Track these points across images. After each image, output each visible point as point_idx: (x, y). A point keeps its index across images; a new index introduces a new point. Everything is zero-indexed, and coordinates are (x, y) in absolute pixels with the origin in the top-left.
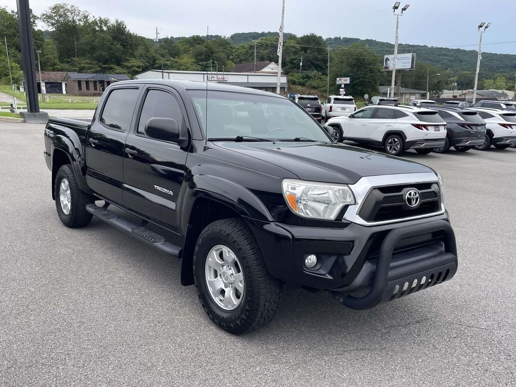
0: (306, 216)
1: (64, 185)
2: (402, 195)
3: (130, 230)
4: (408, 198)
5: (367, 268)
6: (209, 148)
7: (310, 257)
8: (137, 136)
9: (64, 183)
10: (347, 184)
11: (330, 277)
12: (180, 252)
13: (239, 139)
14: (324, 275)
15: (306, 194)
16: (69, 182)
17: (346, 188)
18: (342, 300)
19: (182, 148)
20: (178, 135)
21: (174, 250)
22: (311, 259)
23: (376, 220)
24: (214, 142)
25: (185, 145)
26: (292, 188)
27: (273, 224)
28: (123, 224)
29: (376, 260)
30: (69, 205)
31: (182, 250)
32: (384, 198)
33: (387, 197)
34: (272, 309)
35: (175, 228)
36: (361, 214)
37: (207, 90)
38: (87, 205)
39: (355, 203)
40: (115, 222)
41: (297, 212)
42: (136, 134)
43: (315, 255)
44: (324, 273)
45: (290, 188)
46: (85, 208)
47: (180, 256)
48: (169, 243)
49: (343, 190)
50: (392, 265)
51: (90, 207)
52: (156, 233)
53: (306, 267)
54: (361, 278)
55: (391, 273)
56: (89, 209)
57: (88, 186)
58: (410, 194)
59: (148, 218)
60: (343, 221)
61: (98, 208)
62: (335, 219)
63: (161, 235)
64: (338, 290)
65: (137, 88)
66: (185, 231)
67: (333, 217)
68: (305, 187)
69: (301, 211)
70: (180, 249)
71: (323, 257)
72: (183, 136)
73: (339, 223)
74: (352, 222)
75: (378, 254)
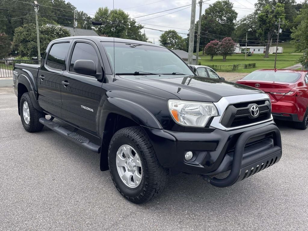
0: (185, 125)
1: (26, 105)
2: (248, 109)
3: (66, 134)
4: (252, 111)
5: (227, 159)
6: (116, 80)
7: (188, 153)
8: (69, 73)
9: (25, 104)
10: (213, 102)
11: (202, 166)
12: (99, 149)
13: (137, 74)
14: (197, 165)
15: (184, 110)
16: (28, 104)
17: (211, 105)
18: (209, 181)
19: (98, 80)
20: (96, 72)
21: (96, 148)
22: (189, 155)
23: (232, 126)
24: (119, 76)
25: (101, 78)
26: (175, 106)
27: (162, 131)
28: (62, 131)
29: (233, 153)
30: (29, 118)
31: (100, 147)
32: (237, 111)
33: (239, 110)
34: (162, 186)
35: (95, 133)
36: (222, 122)
37: (114, 42)
38: (40, 119)
39: (219, 115)
40: (57, 129)
41: (179, 122)
42: (69, 72)
43: (192, 152)
44: (198, 164)
45: (173, 106)
46: (38, 120)
47: (99, 151)
48: (92, 143)
49: (209, 106)
50: (244, 155)
51: (42, 120)
52: (83, 136)
53: (186, 160)
54: (223, 166)
55: (244, 162)
56: (41, 121)
57: (40, 106)
58: (253, 108)
59: (78, 126)
60: (210, 128)
61: (47, 120)
62: (205, 126)
63: (87, 138)
64: (208, 174)
65: (68, 42)
66: (102, 135)
67: (203, 124)
68: (184, 105)
69: (181, 122)
70: (99, 147)
71: (197, 152)
72: (99, 72)
73: (207, 129)
74: (216, 128)
75: (235, 149)
